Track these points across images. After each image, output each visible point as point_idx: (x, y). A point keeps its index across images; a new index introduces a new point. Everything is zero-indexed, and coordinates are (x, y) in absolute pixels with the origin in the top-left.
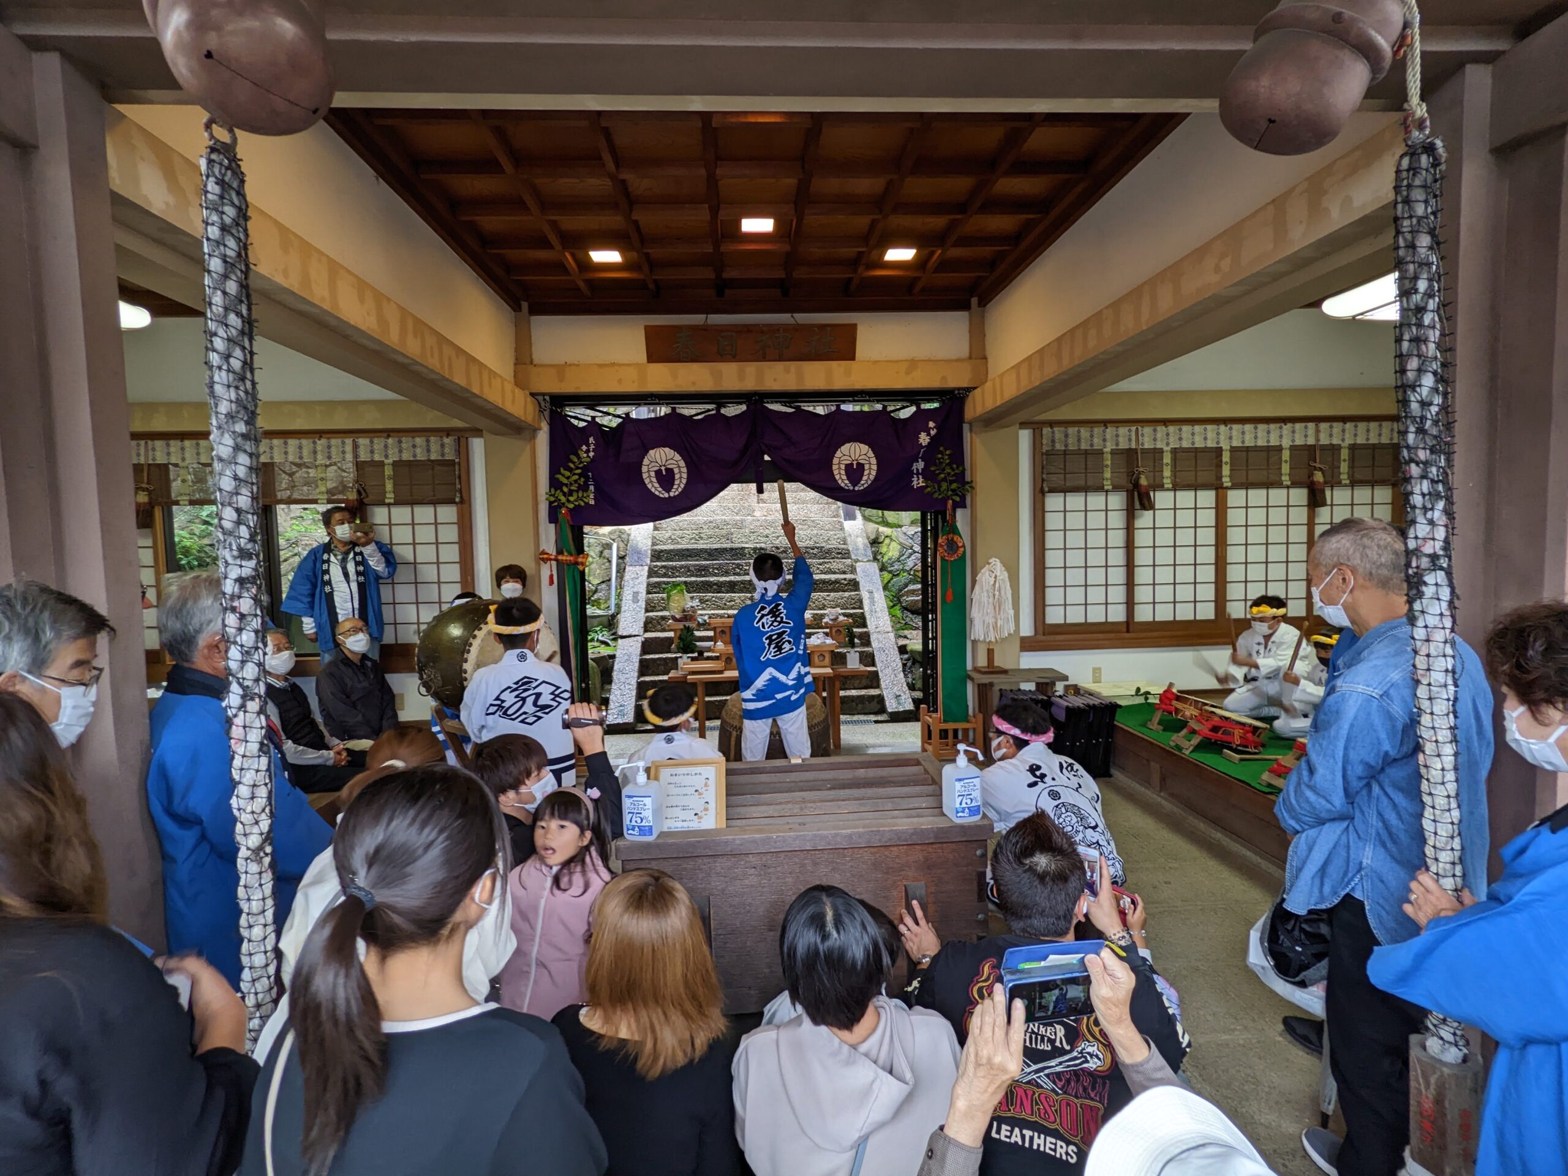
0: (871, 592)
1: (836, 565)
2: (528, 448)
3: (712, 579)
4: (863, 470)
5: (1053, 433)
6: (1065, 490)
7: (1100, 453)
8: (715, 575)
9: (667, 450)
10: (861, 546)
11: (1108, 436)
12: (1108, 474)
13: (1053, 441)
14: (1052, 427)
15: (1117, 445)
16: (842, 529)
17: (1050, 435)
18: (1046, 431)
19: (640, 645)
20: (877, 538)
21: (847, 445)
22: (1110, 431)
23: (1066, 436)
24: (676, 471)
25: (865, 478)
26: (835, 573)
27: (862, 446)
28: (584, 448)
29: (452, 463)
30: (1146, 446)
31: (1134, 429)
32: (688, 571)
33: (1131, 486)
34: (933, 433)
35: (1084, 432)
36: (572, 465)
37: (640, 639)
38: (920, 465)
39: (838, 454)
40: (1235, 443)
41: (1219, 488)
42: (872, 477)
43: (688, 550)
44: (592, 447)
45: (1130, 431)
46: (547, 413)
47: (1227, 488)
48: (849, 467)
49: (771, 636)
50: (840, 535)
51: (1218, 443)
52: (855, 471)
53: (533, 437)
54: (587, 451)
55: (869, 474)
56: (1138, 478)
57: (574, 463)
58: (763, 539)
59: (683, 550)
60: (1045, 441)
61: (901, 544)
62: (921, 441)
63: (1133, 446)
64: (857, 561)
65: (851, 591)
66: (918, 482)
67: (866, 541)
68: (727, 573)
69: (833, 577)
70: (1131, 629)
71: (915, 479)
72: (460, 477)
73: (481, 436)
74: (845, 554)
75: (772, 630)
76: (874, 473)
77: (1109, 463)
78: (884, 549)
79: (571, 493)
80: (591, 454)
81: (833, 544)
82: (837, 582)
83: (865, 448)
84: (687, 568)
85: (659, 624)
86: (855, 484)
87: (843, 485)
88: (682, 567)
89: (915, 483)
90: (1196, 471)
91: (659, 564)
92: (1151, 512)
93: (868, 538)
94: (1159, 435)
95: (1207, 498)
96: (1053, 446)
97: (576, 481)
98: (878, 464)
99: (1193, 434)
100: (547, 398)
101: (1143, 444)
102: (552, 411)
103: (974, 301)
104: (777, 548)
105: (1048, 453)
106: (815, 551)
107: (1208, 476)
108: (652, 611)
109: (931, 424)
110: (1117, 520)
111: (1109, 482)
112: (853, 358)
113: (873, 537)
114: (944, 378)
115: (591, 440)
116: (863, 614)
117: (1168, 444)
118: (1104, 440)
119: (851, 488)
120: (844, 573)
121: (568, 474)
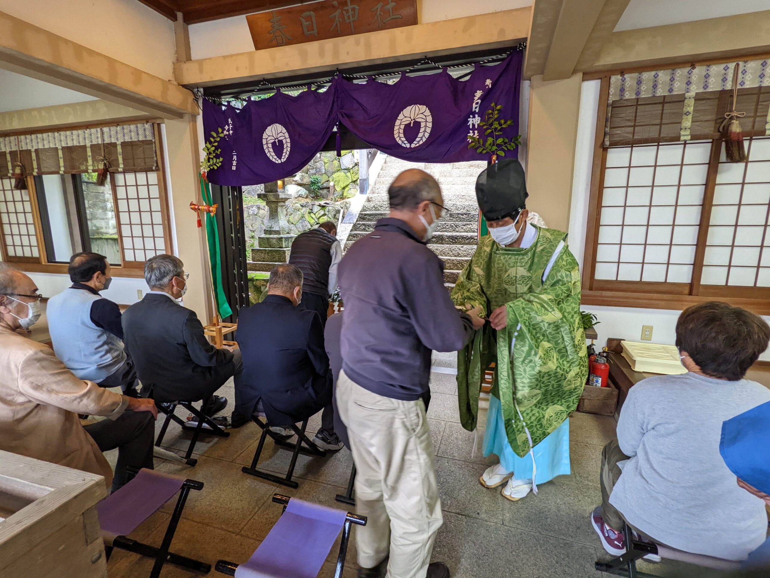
5: (623, 80)
6: (632, 143)
7: (681, 100)
9: (278, 125)
11: (695, 78)
12: (687, 122)
13: (622, 90)
14: (623, 73)
15: (706, 86)
17: (620, 82)
18: (615, 79)
21: (409, 108)
22: (699, 71)
23: (640, 82)
24: (284, 141)
25: (420, 136)
27: (421, 107)
29: (149, 143)
31: (732, 64)
33: (717, 135)
35: (663, 76)
36: (212, 140)
38: (476, 121)
39: (400, 116)
44: (231, 127)
45: (726, 68)
48: (407, 127)
53: (192, 120)
54: (228, 130)
55: (425, 131)
56: (729, 125)
57: (214, 138)
60: (612, 91)
62: (476, 98)
63: (729, 86)
70: (694, 292)
71: (471, 134)
72: (156, 152)
76: (429, 130)
77: (691, 109)
83: (423, 109)
86: (410, 141)
87: (400, 142)
92: (742, 165)
96: (623, 96)
100: (202, 90)
101: (743, 83)
105: (614, 106)
109: (488, 82)
110: (695, 175)
111: (688, 132)
115: (230, 121)
118: (689, 83)
119: (408, 145)
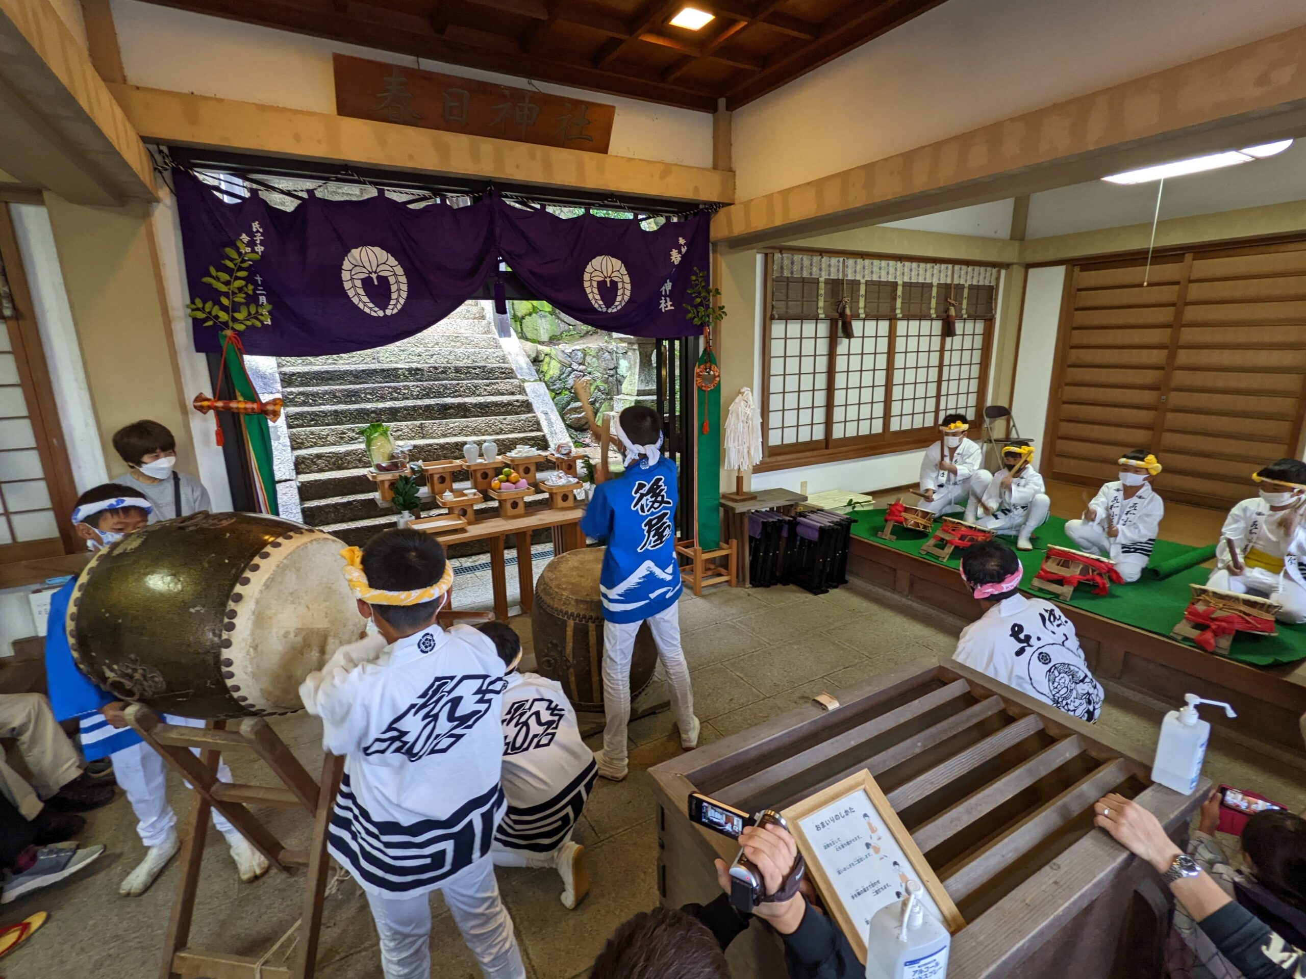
0: (546, 414)
1: (503, 385)
2: (143, 231)
3: (369, 406)
4: (617, 289)
5: (782, 259)
6: (787, 318)
7: (817, 282)
8: (368, 401)
9: (377, 250)
10: (524, 366)
11: (823, 266)
12: (821, 303)
13: (782, 268)
14: (781, 252)
15: (829, 275)
16: (498, 346)
17: (780, 261)
18: (776, 256)
19: (296, 491)
20: (537, 356)
21: (599, 259)
22: (825, 260)
23: (793, 263)
24: (392, 280)
25: (619, 299)
26: (503, 394)
27: (614, 260)
28: (245, 238)
30: (849, 278)
31: (841, 259)
32: (334, 397)
33: (836, 316)
34: (684, 250)
35: (806, 260)
36: (230, 264)
37: (295, 484)
38: (668, 286)
39: (589, 269)
40: (906, 279)
41: (892, 319)
42: (626, 298)
43: (327, 372)
44: (259, 238)
45: (839, 261)
46: (167, 175)
47: (899, 319)
48: (601, 285)
49: (651, 520)
50: (499, 353)
51: (895, 278)
52: (608, 290)
53: (146, 215)
54: (251, 244)
55: (623, 294)
56: (844, 307)
57: (232, 260)
58: (416, 358)
59: (322, 373)
60: (775, 268)
61: (560, 362)
62: (673, 258)
63: (840, 277)
64: (524, 381)
65: (524, 413)
66: (666, 305)
67: (528, 360)
68: (382, 398)
69: (505, 399)
70: (830, 446)
71: (663, 301)
73: (40, 202)
74: (509, 374)
75: (653, 514)
76: (628, 293)
77: (823, 292)
78: (544, 368)
79: (236, 307)
80: (260, 249)
81: (492, 364)
82: (509, 404)
83: (617, 264)
84: (333, 394)
85: (315, 463)
86: (608, 306)
87: (596, 306)
88: (325, 393)
89: (663, 306)
90: (878, 302)
91: (293, 389)
92: (849, 339)
93: (529, 356)
94: (858, 267)
95: (884, 326)
96: (782, 272)
97: (240, 289)
98: (632, 283)
99: (880, 269)
100: (165, 149)
101: (847, 275)
102: (175, 171)
103: (722, 102)
104: (436, 368)
105: (777, 280)
106: (477, 371)
107: (884, 308)
108: (300, 448)
109: (682, 241)
110: (823, 347)
111: (820, 311)
112: (606, 153)
113: (534, 355)
114: (696, 189)
115: (256, 226)
116: (544, 436)
117: (864, 277)
118: (821, 270)
119: (604, 310)
120: (513, 394)
121: (224, 276)
